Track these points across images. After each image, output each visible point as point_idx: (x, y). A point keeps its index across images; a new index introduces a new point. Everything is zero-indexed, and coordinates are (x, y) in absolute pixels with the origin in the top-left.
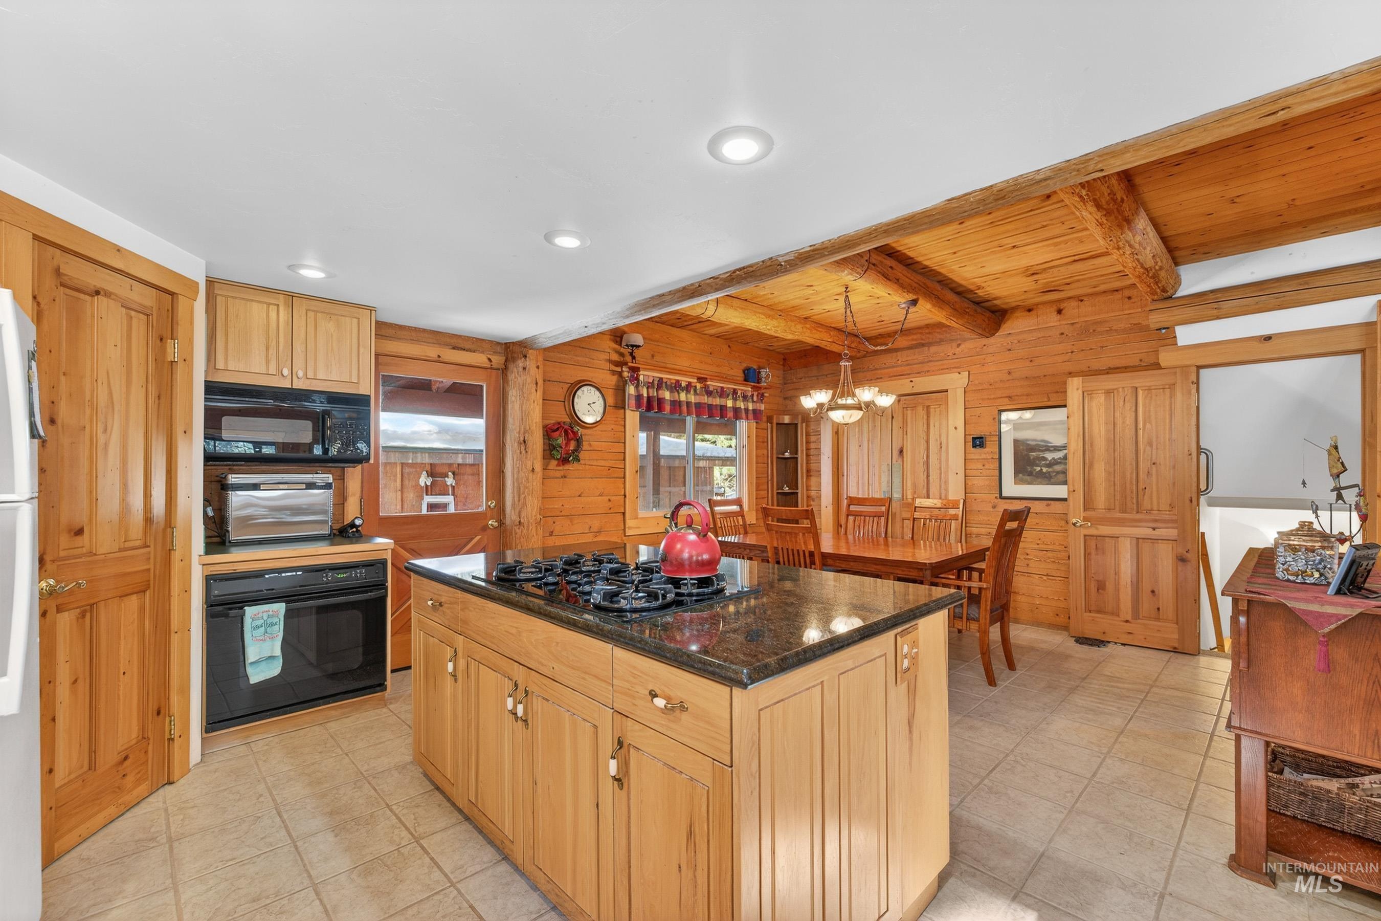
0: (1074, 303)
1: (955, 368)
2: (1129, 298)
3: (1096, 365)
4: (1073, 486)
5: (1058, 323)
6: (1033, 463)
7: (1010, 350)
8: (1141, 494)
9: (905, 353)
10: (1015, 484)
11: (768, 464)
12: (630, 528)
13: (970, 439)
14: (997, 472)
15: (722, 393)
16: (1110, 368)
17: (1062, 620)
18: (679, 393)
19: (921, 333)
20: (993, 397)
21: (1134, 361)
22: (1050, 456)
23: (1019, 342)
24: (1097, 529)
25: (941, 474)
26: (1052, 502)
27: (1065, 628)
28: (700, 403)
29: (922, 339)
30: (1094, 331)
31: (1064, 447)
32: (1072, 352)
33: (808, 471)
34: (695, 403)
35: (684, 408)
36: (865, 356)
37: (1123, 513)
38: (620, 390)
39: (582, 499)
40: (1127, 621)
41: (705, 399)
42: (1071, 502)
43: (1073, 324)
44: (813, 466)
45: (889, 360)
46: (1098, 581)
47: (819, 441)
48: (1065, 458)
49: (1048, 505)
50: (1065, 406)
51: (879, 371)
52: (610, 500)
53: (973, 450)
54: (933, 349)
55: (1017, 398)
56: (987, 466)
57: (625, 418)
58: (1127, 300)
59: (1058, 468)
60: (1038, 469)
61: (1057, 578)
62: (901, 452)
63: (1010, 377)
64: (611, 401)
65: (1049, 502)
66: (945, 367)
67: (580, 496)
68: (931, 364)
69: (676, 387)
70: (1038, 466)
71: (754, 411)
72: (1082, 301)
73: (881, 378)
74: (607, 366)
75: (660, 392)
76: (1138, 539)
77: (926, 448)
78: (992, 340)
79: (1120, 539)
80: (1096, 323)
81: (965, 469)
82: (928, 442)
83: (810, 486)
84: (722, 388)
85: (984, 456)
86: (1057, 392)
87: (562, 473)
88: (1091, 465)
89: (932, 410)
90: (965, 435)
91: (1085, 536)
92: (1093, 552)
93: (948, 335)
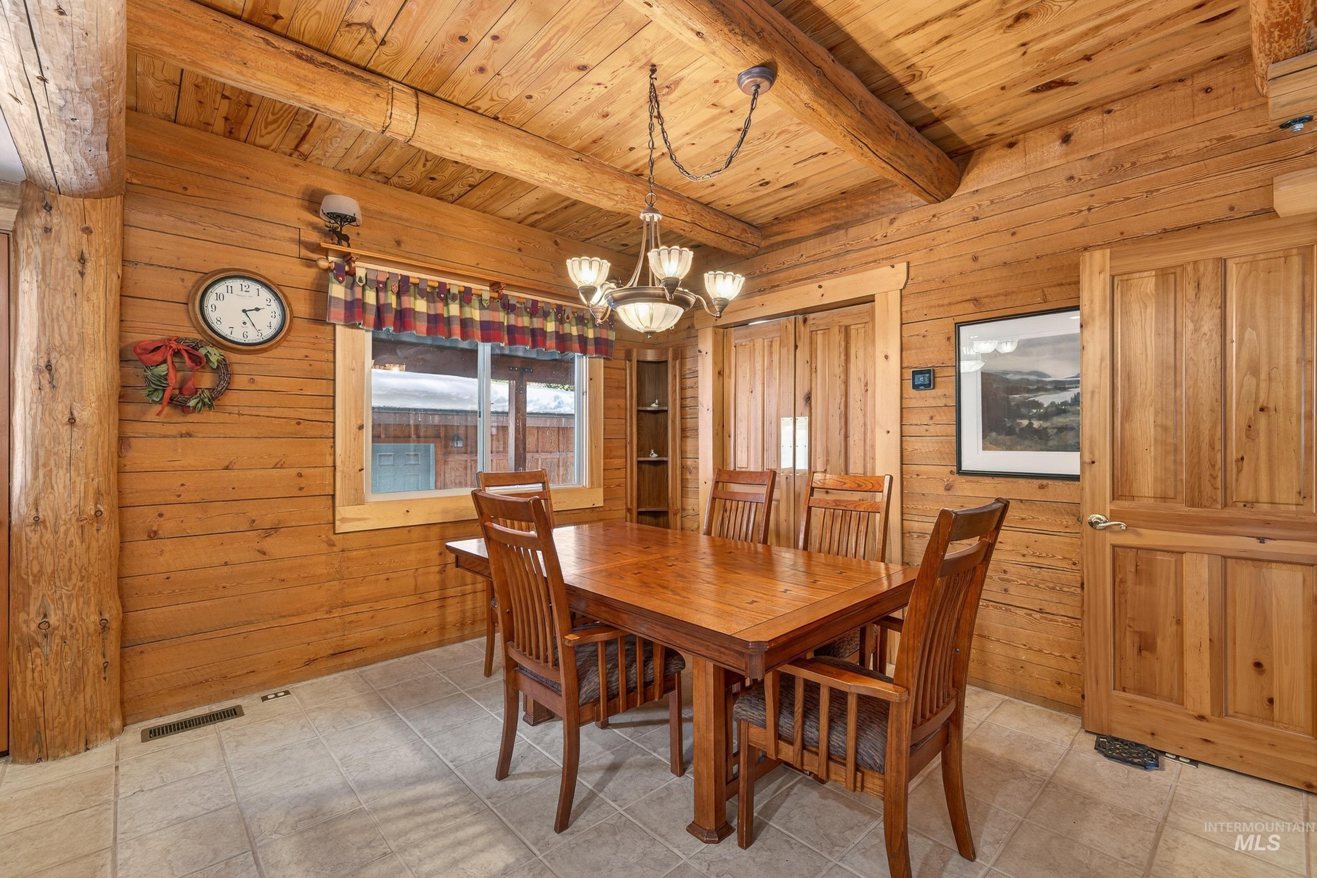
0: (1094, 119)
1: (887, 258)
2: (1208, 90)
3: (1136, 225)
4: (1092, 452)
5: (1063, 161)
6: (1016, 412)
7: (976, 219)
8: (1233, 468)
9: (811, 243)
10: (985, 448)
11: (626, 419)
12: (343, 520)
13: (908, 374)
14: (953, 429)
15: (534, 310)
16: (1165, 231)
17: (1067, 693)
18: (447, 304)
19: (836, 209)
20: (946, 302)
21: (1219, 210)
22: (1046, 399)
23: (992, 202)
24: (1138, 534)
25: (865, 433)
26: (1050, 482)
27: (1075, 707)
28: (488, 322)
29: (837, 219)
30: (1134, 164)
31: (1075, 383)
32: (1089, 209)
33: (683, 430)
34: (482, 322)
35: (456, 328)
36: (757, 254)
37: (1193, 506)
38: (320, 291)
39: (232, 474)
40: (1201, 718)
41: (502, 317)
42: (1086, 483)
43: (1092, 157)
44: (690, 423)
45: (788, 256)
46: (1140, 634)
47: (695, 387)
48: (1076, 400)
49: (1042, 487)
50: (1076, 308)
51: (776, 276)
52: (300, 475)
53: (914, 393)
54: (853, 232)
55: (987, 300)
56: (937, 418)
57: (334, 340)
58: (1202, 95)
59: (1060, 420)
60: (1025, 422)
61: (1059, 618)
62: (808, 398)
63: (976, 266)
64: (302, 307)
65: (1045, 482)
66: (870, 259)
67: (227, 468)
68: (848, 257)
69: (441, 294)
70: (1023, 417)
71: (597, 340)
72: (1109, 112)
73: (778, 286)
74: (294, 249)
75: (405, 299)
76: (1225, 557)
77: (843, 392)
78: (945, 206)
79: (1186, 558)
80: (1135, 150)
81: (902, 425)
82: (846, 383)
83: (686, 452)
84: (535, 303)
85: (932, 402)
86: (1061, 285)
87: (184, 429)
88: (1127, 415)
89: (853, 333)
90: (902, 368)
91: (1114, 547)
92: (1130, 578)
93: (875, 207)
